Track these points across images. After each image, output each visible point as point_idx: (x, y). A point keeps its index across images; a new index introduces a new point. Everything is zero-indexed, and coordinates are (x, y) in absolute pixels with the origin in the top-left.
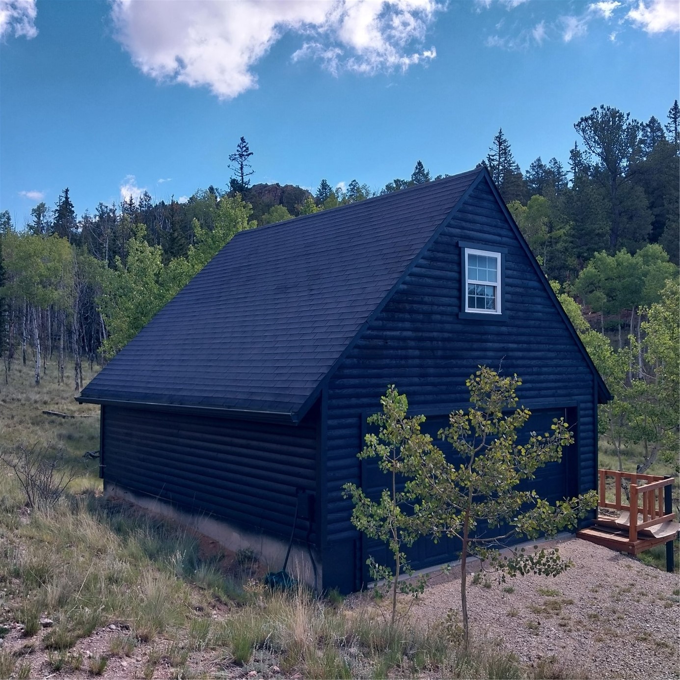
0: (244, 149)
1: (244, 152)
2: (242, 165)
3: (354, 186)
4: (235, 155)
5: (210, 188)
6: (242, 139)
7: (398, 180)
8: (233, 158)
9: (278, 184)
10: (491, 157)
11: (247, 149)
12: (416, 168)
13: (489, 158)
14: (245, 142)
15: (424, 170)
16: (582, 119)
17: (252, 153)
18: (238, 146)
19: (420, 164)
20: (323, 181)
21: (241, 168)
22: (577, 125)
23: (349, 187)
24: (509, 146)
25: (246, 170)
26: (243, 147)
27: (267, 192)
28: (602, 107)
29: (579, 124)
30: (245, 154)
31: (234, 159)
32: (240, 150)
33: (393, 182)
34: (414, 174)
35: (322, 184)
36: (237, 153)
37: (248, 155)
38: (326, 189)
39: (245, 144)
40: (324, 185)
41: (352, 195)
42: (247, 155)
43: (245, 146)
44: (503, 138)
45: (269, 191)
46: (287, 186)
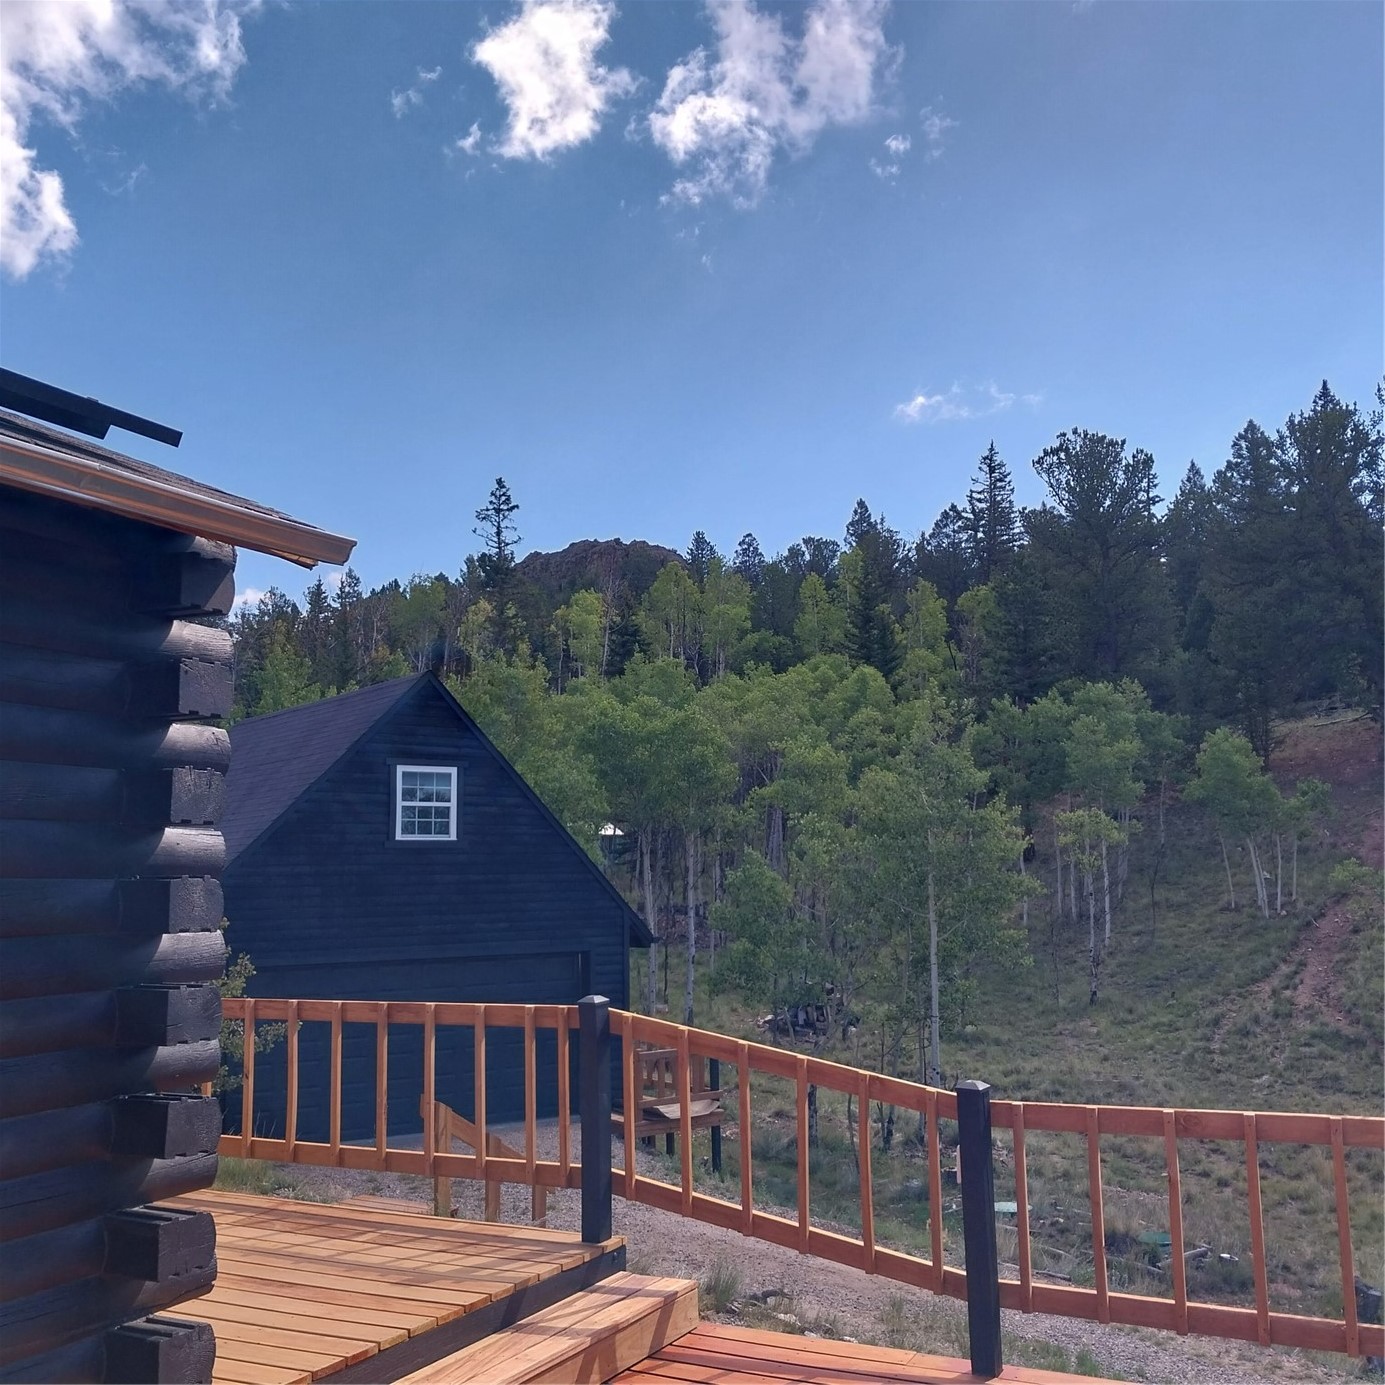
0: (503, 498)
1: (502, 504)
2: (498, 527)
3: (750, 545)
4: (488, 510)
5: (468, 559)
6: (500, 482)
7: (810, 538)
8: (482, 516)
9: (617, 541)
10: (974, 495)
11: (508, 499)
12: (856, 512)
13: (971, 497)
14: (504, 487)
15: (870, 515)
16: (1046, 453)
17: (517, 506)
18: (492, 494)
19: (861, 504)
20: (698, 534)
21: (498, 534)
22: (1038, 462)
23: (739, 548)
24: (1009, 474)
25: (507, 536)
26: (501, 496)
27: (595, 556)
28: (1075, 432)
29: (1040, 461)
30: (505, 508)
31: (484, 518)
32: (495, 501)
33: (801, 542)
34: (851, 524)
35: (696, 540)
36: (491, 507)
37: (510, 509)
38: (703, 550)
39: (504, 490)
40: (700, 540)
41: (746, 561)
42: (508, 510)
43: (504, 494)
44: (998, 459)
45: (601, 555)
46: (635, 543)
